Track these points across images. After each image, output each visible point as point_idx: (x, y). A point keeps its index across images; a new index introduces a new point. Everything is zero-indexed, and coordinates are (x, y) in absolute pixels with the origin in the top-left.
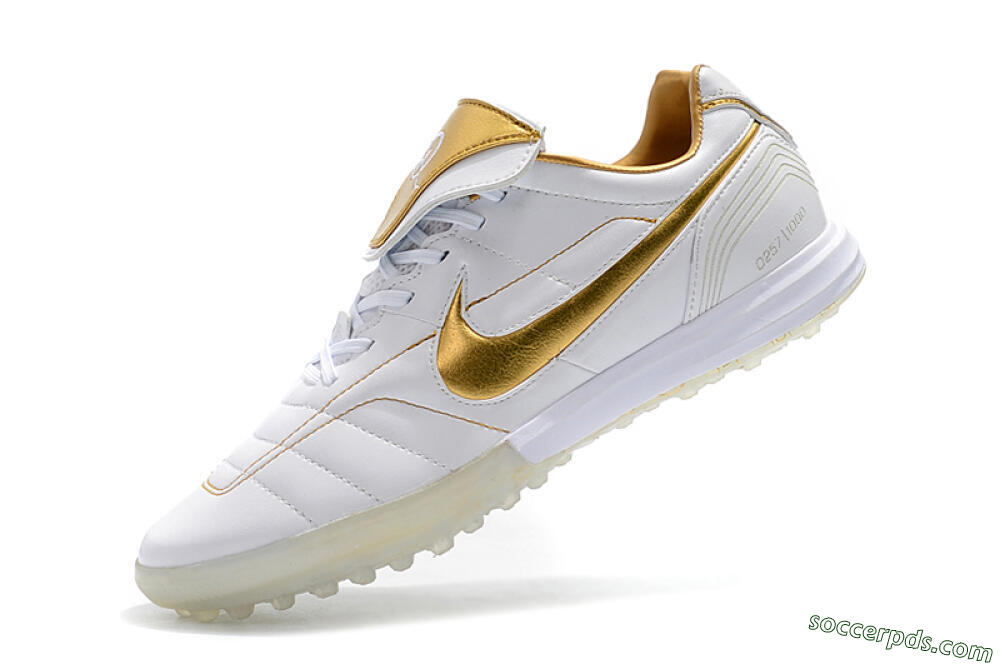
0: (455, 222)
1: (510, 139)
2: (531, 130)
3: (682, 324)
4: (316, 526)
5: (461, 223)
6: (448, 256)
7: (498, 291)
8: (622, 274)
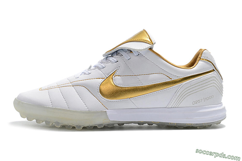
0: (124, 55)
1: (146, 41)
2: (152, 41)
3: (166, 107)
4: (52, 107)
5: (125, 56)
6: (118, 62)
7: (124, 76)
8: (156, 87)
